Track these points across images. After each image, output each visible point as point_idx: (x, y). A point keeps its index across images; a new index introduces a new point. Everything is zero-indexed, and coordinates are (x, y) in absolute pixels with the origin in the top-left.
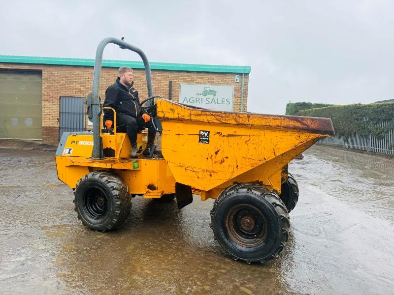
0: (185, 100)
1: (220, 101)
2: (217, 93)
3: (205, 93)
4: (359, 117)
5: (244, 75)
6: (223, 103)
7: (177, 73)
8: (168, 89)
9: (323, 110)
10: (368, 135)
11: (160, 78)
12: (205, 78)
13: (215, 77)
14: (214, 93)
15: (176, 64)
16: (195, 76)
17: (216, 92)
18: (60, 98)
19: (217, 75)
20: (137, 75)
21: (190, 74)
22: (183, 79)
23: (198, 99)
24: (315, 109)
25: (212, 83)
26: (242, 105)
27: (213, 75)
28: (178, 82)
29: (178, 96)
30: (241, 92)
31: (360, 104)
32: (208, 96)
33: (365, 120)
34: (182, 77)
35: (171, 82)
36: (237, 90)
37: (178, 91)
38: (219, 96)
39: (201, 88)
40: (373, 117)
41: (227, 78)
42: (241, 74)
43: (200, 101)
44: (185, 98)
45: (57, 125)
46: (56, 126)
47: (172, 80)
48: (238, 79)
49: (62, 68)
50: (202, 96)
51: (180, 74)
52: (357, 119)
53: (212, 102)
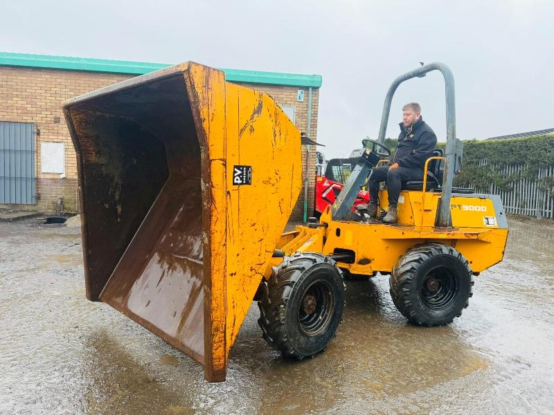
4: (474, 160)
10: (488, 187)
30: (306, 118)
31: (475, 141)
33: (483, 163)
36: (300, 115)
40: (497, 159)
41: (285, 95)
42: (306, 88)
48: (302, 96)
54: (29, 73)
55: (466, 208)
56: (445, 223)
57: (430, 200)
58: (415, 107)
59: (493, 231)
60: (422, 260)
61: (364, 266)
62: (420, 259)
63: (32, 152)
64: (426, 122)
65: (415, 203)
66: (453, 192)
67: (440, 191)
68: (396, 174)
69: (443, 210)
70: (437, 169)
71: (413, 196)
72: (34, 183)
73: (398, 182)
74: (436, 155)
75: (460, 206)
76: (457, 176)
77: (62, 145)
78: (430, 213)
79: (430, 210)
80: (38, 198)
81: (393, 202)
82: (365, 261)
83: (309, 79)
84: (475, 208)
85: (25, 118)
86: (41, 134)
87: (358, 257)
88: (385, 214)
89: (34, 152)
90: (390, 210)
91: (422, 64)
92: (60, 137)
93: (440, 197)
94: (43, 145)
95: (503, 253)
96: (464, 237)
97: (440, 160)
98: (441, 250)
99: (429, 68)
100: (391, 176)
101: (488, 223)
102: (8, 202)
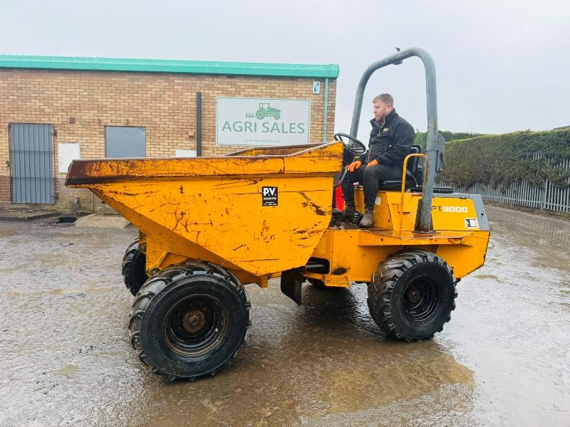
0: (227, 126)
1: (287, 129)
2: (281, 114)
3: (261, 114)
4: (527, 154)
5: (327, 80)
6: (292, 130)
7: (211, 79)
8: (196, 106)
9: (469, 142)
10: (542, 183)
11: (180, 87)
12: (259, 87)
13: (277, 85)
14: (276, 113)
15: (208, 62)
16: (241, 83)
17: (280, 111)
18: (10, 127)
19: (280, 82)
20: (141, 83)
21: (234, 80)
22: (222, 89)
23: (248, 125)
24: (456, 141)
25: (272, 96)
26: (325, 135)
27: (273, 82)
28: (213, 95)
29: (214, 119)
30: (322, 111)
31: (528, 132)
32: (266, 119)
33: (537, 157)
34: (219, 86)
35: (199, 95)
36: (317, 109)
37: (214, 110)
38: (285, 119)
39: (253, 105)
40: (552, 152)
41: (300, 87)
42: (322, 79)
43: (253, 128)
44: (227, 122)
45: (7, 174)
46: (5, 174)
47: (202, 91)
48: (318, 88)
49: (11, 73)
50: (255, 119)
51: (215, 79)
52: (524, 157)
53: (273, 129)
54: (46, 75)
55: (446, 209)
56: (426, 227)
57: (410, 201)
58: (386, 98)
59: (475, 233)
60: (406, 268)
61: (339, 277)
62: (404, 266)
63: (50, 153)
64: (400, 115)
65: (393, 204)
66: (434, 192)
67: (421, 191)
68: (373, 173)
69: (424, 213)
70: (414, 167)
71: (392, 197)
72: (52, 183)
73: (375, 182)
74: (414, 151)
75: (440, 207)
76: (439, 174)
77: (77, 145)
78: (408, 215)
79: (409, 213)
80: (56, 198)
81: (370, 203)
82: (341, 271)
83: (325, 69)
84: (455, 209)
85: (43, 119)
86: (58, 134)
87: (333, 266)
88: (361, 217)
89: (52, 153)
90: (367, 213)
91: (398, 49)
92: (75, 138)
93: (421, 198)
94: (60, 146)
95: (485, 256)
96: (447, 242)
97: (418, 157)
98: (426, 257)
99: (407, 54)
100: (368, 174)
101: (469, 226)
102: (29, 202)
